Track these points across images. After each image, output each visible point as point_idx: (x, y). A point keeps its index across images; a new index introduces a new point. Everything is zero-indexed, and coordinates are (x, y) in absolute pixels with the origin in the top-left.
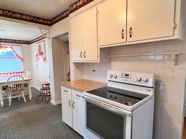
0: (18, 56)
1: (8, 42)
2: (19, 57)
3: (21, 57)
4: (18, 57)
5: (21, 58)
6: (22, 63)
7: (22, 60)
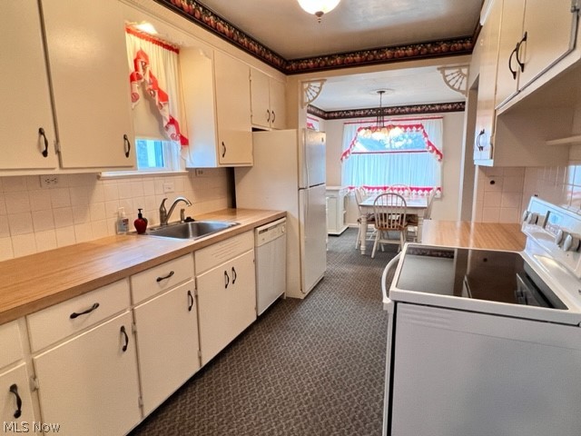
0: (433, 146)
1: (417, 112)
2: (434, 149)
3: (439, 147)
4: (431, 148)
5: (438, 152)
6: (439, 165)
7: (441, 156)
